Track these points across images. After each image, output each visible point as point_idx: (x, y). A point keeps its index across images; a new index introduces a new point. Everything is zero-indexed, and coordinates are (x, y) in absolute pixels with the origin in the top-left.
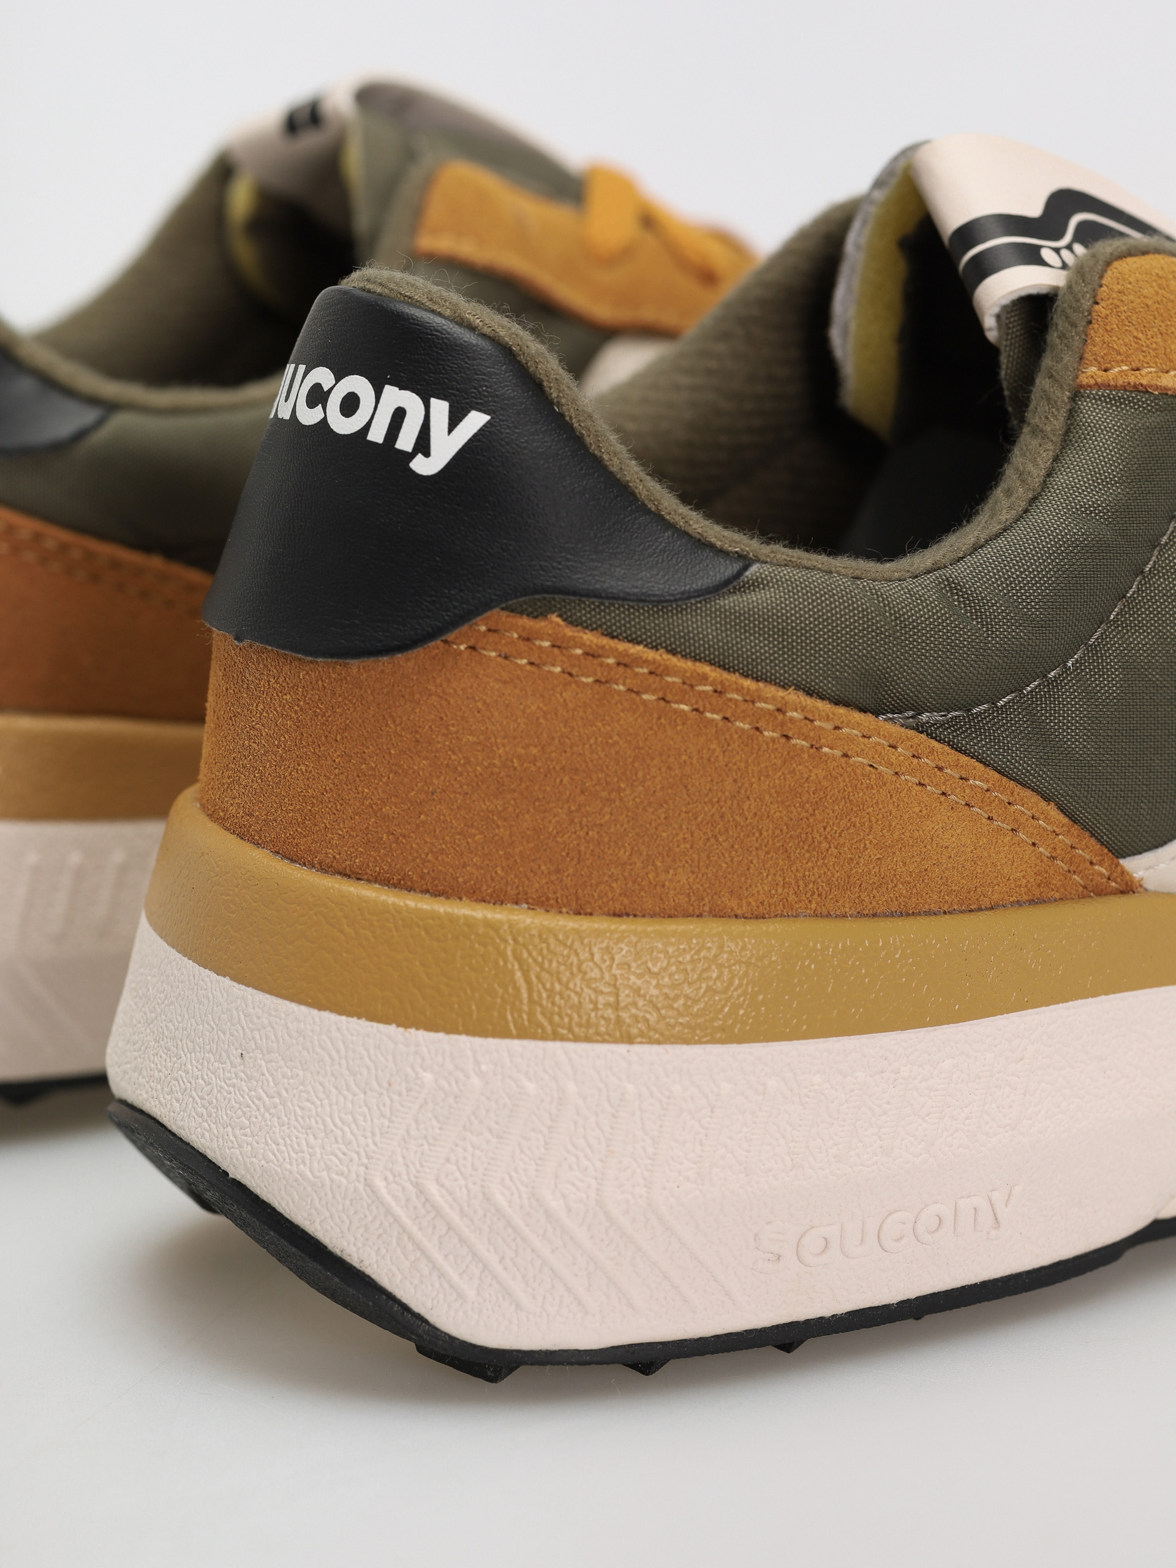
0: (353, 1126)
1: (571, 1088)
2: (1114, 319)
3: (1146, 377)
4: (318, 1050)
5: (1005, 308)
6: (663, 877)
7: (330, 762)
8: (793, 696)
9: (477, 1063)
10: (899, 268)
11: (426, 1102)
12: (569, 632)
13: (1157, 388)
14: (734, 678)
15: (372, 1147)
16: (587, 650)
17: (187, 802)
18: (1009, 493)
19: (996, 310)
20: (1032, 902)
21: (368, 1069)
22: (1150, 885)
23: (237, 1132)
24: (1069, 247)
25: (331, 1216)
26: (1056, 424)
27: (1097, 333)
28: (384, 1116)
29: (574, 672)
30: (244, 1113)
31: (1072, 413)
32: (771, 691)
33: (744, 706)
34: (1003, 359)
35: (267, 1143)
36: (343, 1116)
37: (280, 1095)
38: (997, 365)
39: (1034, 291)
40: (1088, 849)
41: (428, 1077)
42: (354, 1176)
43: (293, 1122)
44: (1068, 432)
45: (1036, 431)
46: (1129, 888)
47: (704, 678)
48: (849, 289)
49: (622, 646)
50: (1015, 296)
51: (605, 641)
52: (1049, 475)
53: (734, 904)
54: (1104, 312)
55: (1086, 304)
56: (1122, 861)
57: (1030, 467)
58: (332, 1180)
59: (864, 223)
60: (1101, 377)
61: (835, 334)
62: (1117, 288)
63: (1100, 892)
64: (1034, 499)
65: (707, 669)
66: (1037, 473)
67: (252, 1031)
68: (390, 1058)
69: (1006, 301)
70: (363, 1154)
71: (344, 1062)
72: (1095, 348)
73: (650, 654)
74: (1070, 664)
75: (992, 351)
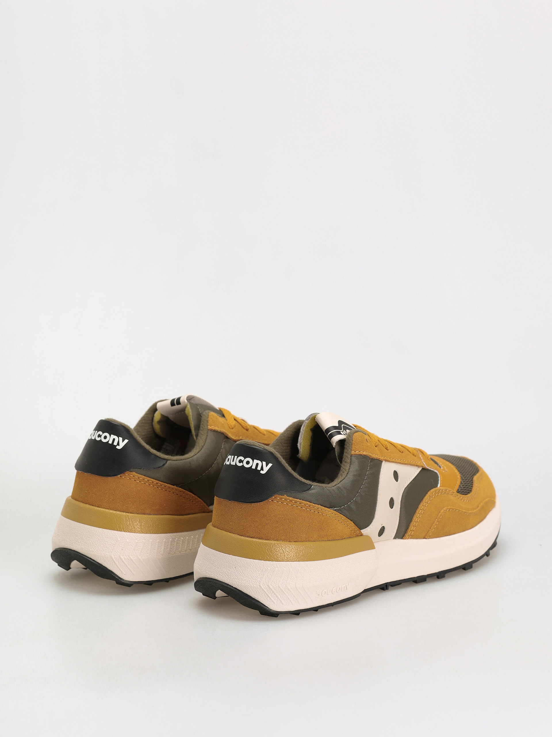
0: (257, 577)
1: (291, 569)
2: (356, 443)
3: (361, 453)
4: (250, 565)
5: (337, 442)
6: (301, 535)
7: (248, 520)
8: (320, 506)
9: (277, 566)
10: (310, 434)
11: (269, 572)
12: (288, 498)
13: (363, 454)
14: (312, 504)
15: (260, 580)
16: (290, 500)
17: (210, 525)
18: (343, 472)
19: (335, 442)
20: (350, 538)
21: (259, 568)
22: (364, 534)
23: (235, 579)
24: (343, 431)
25: (253, 591)
26: (349, 461)
27: (353, 446)
28: (262, 575)
29: (288, 504)
30: (236, 577)
31: (351, 459)
32: (317, 506)
33: (313, 508)
34: (336, 450)
35: (241, 581)
36: (255, 576)
37: (243, 573)
38: (335, 451)
39: (341, 439)
40: (356, 529)
41: (269, 568)
42: (257, 585)
43: (246, 577)
44: (351, 462)
45: (346, 462)
46: (362, 535)
47: (307, 504)
48: (301, 437)
49: (296, 499)
50: (338, 440)
51: (293, 499)
52: (349, 469)
53: (311, 539)
54: (354, 442)
55: (351, 441)
56: (361, 531)
57: (346, 468)
58: (254, 586)
59: (304, 426)
60: (355, 453)
61: (298, 445)
62: (355, 438)
63: (358, 536)
64: (347, 473)
65: (308, 502)
66: (347, 468)
67: (237, 563)
68: (263, 566)
69: (337, 441)
70: (259, 581)
71: (255, 567)
72: (353, 448)
73: (300, 501)
74: (354, 499)
75: (334, 449)
